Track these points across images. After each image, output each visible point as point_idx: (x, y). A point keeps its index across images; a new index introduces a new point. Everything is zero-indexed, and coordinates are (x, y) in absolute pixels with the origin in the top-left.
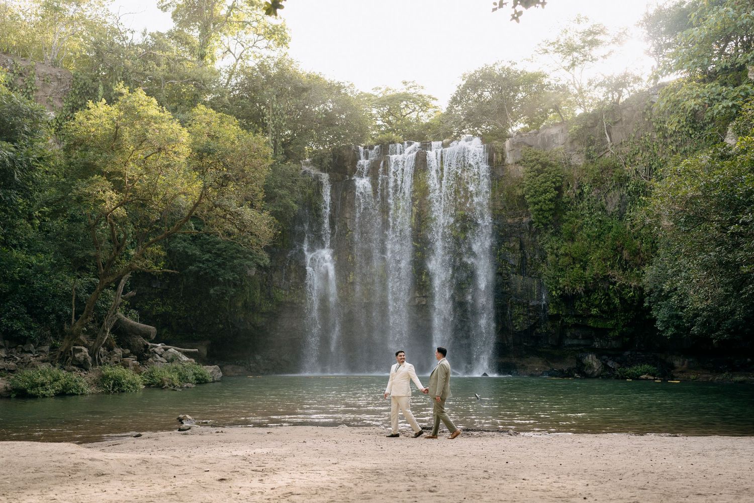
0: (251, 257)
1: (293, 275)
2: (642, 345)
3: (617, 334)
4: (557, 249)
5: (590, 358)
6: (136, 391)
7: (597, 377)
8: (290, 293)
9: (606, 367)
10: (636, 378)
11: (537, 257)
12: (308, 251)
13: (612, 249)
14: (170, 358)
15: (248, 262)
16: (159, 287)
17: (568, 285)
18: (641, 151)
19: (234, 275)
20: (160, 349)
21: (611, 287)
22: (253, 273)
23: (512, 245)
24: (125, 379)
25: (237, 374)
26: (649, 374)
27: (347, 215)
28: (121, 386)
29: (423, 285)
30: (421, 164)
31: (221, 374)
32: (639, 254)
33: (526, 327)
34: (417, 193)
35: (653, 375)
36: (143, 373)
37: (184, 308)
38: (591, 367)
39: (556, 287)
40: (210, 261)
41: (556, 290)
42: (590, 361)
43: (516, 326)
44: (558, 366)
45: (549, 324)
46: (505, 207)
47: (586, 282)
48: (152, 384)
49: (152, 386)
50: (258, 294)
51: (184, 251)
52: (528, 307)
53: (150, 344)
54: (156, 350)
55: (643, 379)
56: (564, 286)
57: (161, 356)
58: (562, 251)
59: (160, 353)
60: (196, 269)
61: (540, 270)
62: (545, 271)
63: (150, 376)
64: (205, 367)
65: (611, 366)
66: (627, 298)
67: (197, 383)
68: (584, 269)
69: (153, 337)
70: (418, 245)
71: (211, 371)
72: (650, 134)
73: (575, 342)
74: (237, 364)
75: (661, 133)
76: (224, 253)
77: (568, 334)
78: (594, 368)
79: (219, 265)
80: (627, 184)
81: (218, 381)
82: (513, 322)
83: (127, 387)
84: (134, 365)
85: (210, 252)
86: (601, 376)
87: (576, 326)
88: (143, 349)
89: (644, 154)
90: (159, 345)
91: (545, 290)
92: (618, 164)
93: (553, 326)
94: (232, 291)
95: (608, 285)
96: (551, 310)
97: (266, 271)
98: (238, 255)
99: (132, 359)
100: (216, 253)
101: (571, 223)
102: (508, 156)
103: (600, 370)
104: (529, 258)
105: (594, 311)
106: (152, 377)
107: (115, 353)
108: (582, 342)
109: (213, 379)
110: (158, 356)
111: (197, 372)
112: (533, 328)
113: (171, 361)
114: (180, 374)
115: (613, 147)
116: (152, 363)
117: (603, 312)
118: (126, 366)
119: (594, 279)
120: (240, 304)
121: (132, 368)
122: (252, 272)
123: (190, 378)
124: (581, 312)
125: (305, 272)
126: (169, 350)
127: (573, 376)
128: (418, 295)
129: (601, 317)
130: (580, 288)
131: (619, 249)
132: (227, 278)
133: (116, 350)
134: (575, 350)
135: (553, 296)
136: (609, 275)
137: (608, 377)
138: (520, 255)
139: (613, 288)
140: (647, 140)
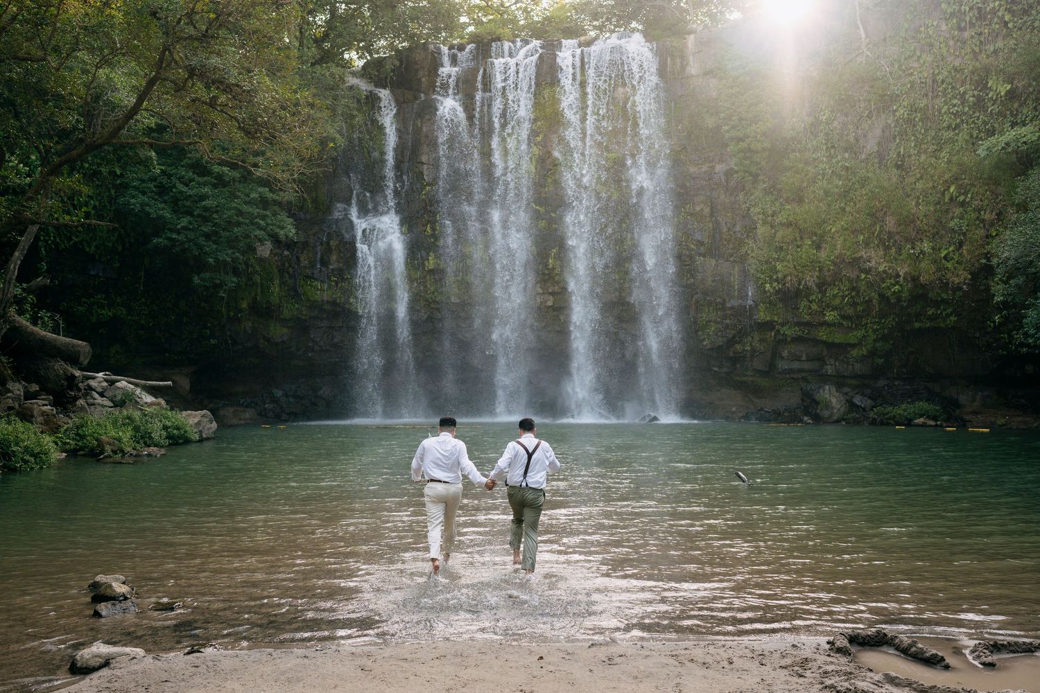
0: (262, 223)
1: (334, 257)
2: (904, 370)
3: (864, 351)
4: (773, 216)
5: (827, 392)
6: (41, 468)
7: (838, 421)
8: (330, 287)
9: (852, 406)
10: (908, 423)
11: (738, 228)
12: (359, 218)
13: (868, 215)
14: (119, 398)
15: (257, 232)
16: (101, 274)
17: (791, 274)
18: (918, 53)
19: (233, 253)
20: (100, 382)
21: (863, 276)
22: (266, 254)
23: (698, 208)
24: (17, 444)
25: (242, 422)
26: (929, 417)
27: (424, 158)
28: (10, 460)
29: (548, 274)
30: (547, 74)
31: (214, 425)
32: (913, 221)
33: (720, 341)
34: (539, 123)
35: (935, 419)
36: (62, 430)
37: (147, 312)
38: (828, 406)
39: (771, 277)
40: (190, 229)
41: (771, 280)
42: (827, 396)
43: (704, 340)
44: (768, 405)
45: (757, 336)
46: (685, 148)
47: (821, 270)
48: (82, 449)
49: (81, 453)
50: (276, 289)
51: (142, 210)
52: (724, 308)
53: (77, 373)
54: (93, 383)
55: (918, 425)
56: (785, 276)
57: (102, 395)
58: (781, 218)
59: (100, 390)
60: (166, 242)
61: (743, 251)
62: (752, 251)
63: (77, 434)
64: (185, 413)
65: (859, 404)
66: (889, 294)
67: (170, 444)
68: (818, 248)
69: (85, 361)
70: (542, 210)
71: (193, 420)
72: (935, 23)
73: (796, 365)
74: (242, 404)
75: (955, 21)
76: (215, 216)
77: (785, 353)
78: (833, 408)
79: (207, 236)
80: (895, 107)
81: (208, 439)
82: (700, 333)
83: (23, 460)
84: (43, 413)
85: (190, 213)
86: (844, 420)
87: (797, 340)
88: (66, 383)
89: (924, 56)
90: (101, 375)
91: (752, 283)
92: (879, 73)
93: (762, 341)
94: (232, 281)
95: (856, 273)
96: (762, 314)
97: (288, 250)
98: (241, 219)
99: (41, 402)
100: (199, 216)
101: (797, 172)
102: (691, 63)
103: (842, 410)
104: (725, 230)
105: (830, 316)
106: (83, 437)
107: (9, 391)
108: (807, 366)
109: (201, 436)
110: (96, 395)
111: (169, 424)
112: (731, 342)
113: (119, 404)
114: (136, 429)
115: (870, 46)
116: (82, 409)
117: (843, 317)
118: (26, 416)
119: (835, 264)
120: (244, 305)
121: (40, 419)
122: (265, 250)
123: (155, 436)
124: (808, 318)
125: (354, 250)
126: (118, 384)
127: (801, 421)
128: (541, 291)
129: (841, 325)
130: (810, 279)
131: (880, 214)
132: (221, 259)
133: (10, 385)
134: (793, 378)
135: (765, 292)
136: (862, 257)
137: (857, 422)
138: (711, 225)
139: (866, 277)
140: (931, 32)
